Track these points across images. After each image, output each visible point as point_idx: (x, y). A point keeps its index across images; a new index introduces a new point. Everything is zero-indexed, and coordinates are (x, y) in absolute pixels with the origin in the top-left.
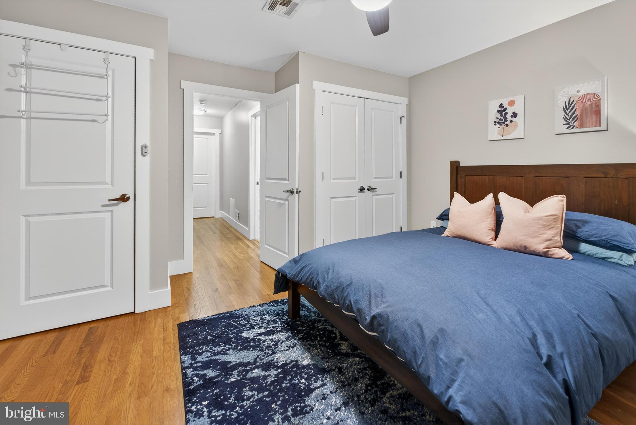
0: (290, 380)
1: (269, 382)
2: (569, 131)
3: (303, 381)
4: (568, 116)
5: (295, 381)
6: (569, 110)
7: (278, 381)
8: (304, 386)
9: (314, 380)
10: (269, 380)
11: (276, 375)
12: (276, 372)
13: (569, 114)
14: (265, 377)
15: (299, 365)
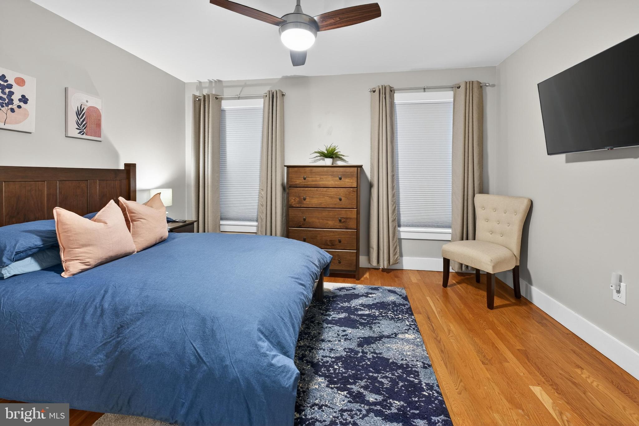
0: (345, 373)
1: (364, 381)
2: (80, 136)
3: (336, 367)
4: (80, 121)
5: (342, 371)
6: (81, 116)
7: (356, 378)
8: (339, 363)
9: (327, 363)
10: (363, 383)
11: (354, 383)
12: (353, 386)
13: (80, 119)
14: (366, 388)
15: (328, 381)
